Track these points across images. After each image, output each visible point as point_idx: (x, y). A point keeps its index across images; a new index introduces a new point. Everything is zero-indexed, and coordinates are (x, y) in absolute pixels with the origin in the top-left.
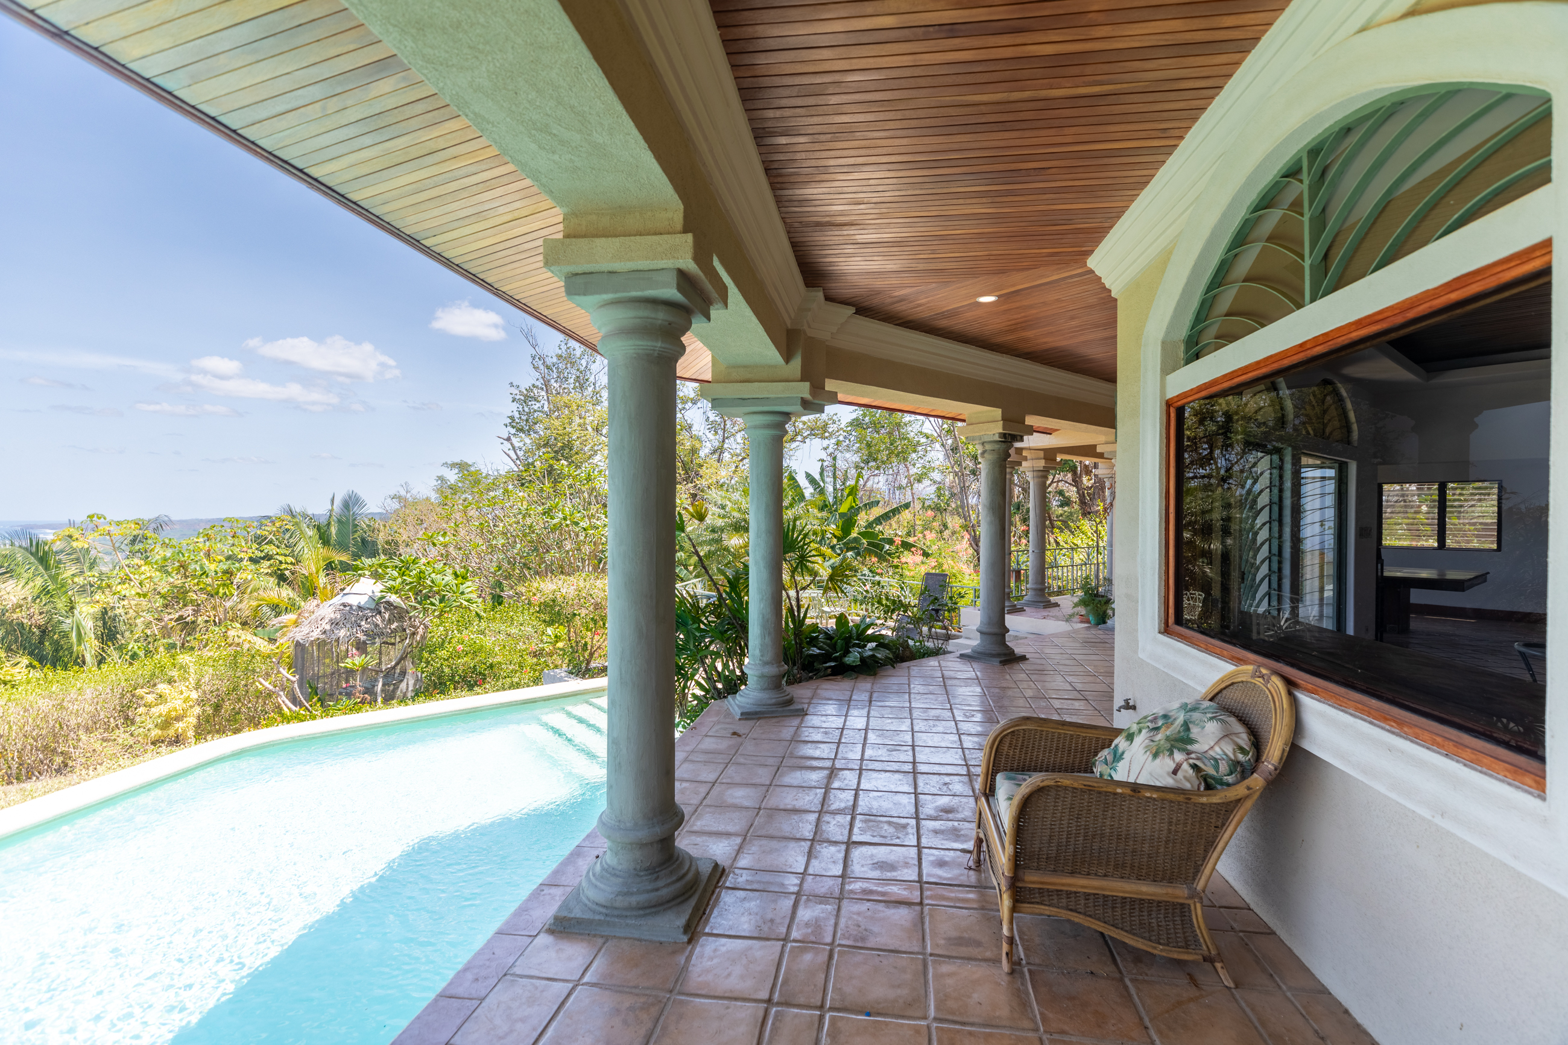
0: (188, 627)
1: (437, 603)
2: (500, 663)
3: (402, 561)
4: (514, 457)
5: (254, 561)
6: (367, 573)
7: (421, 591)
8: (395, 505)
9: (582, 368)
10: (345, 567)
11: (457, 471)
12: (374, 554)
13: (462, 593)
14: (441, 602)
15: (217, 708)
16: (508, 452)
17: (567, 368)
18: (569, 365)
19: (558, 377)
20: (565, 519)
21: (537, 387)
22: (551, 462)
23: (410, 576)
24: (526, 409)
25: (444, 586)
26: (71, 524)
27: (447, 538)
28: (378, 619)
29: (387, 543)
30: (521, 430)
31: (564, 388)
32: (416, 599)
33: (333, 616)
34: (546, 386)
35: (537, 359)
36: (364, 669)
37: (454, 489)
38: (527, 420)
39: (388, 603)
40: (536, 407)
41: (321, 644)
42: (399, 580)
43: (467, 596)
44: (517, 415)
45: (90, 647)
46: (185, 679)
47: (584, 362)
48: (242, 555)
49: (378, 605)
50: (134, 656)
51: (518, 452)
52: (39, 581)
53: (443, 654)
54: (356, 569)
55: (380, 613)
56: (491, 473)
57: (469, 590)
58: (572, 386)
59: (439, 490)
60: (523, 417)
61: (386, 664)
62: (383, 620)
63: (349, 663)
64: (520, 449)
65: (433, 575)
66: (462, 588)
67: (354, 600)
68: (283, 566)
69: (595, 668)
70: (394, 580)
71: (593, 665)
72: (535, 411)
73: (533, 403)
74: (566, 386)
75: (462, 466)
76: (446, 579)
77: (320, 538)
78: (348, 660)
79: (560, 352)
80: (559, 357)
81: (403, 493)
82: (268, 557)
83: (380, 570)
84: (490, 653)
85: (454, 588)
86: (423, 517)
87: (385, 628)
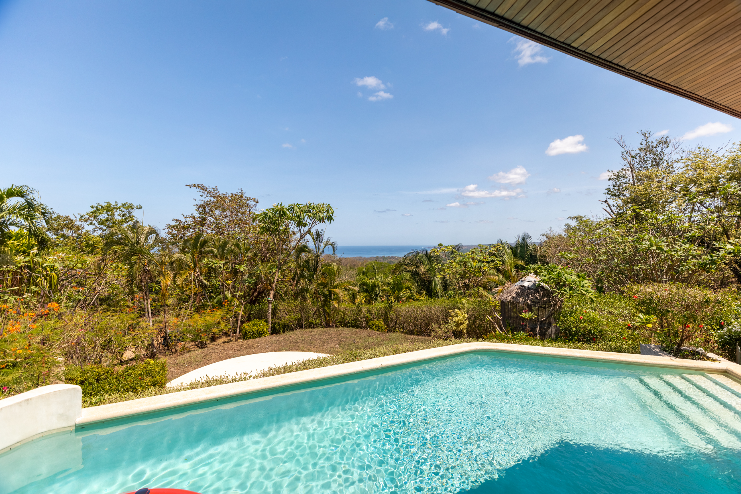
0: (467, 287)
1: (568, 291)
2: (607, 331)
3: (549, 267)
4: (610, 211)
5: (488, 262)
6: (532, 271)
7: (559, 283)
8: (545, 239)
9: (658, 153)
10: (523, 268)
11: (575, 220)
12: (535, 262)
13: (583, 286)
14: (570, 290)
15: (474, 322)
16: (605, 208)
17: (646, 155)
18: (648, 153)
19: (640, 161)
20: (651, 245)
21: (625, 170)
22: (638, 210)
23: (553, 275)
24: (618, 183)
25: (572, 282)
26: (435, 247)
27: (573, 255)
28: (537, 295)
29: (541, 256)
30: (615, 195)
31: (645, 167)
32: (556, 287)
33: (516, 290)
34: (631, 168)
35: (625, 154)
36: (531, 319)
37: (574, 230)
38: (618, 190)
39: (542, 287)
40: (624, 181)
41: (512, 303)
42: (548, 276)
43: (585, 289)
44: (612, 187)
45: (440, 289)
46: (464, 309)
47: (659, 149)
48: (484, 260)
49: (536, 288)
50: (450, 297)
51: (612, 208)
52: (428, 267)
53: (572, 319)
54: (527, 269)
55: (538, 292)
56: (595, 220)
57: (587, 285)
58: (650, 165)
59: (567, 231)
60: (615, 188)
61: (541, 318)
62: (540, 295)
63: (523, 315)
64: (614, 206)
65: (566, 275)
66: (582, 284)
67: (526, 284)
68: (498, 265)
69: (685, 350)
70: (545, 276)
71: (684, 347)
72: (624, 183)
73: (622, 179)
74: (645, 166)
75: (578, 218)
76: (573, 277)
77: (513, 253)
78: (523, 313)
79: (641, 146)
80: (640, 149)
81: (549, 232)
82: (493, 261)
83: (538, 271)
84: (600, 323)
85: (578, 283)
86: (559, 244)
87: (541, 300)
